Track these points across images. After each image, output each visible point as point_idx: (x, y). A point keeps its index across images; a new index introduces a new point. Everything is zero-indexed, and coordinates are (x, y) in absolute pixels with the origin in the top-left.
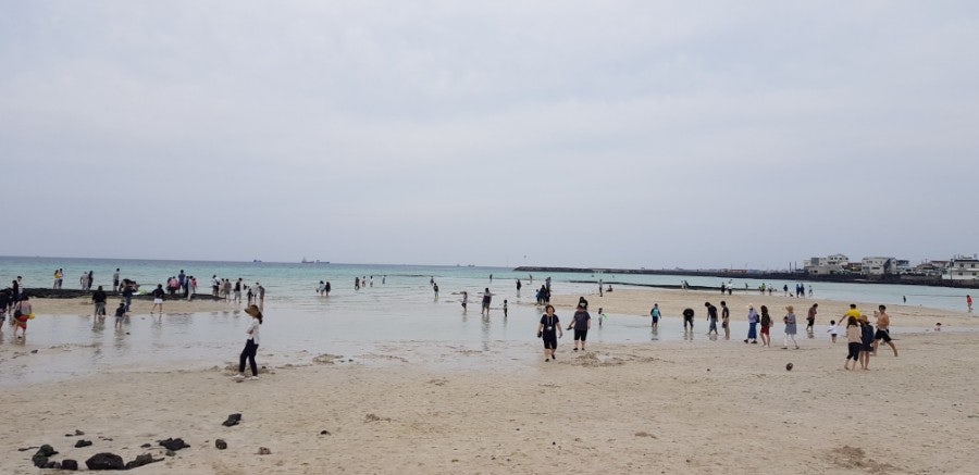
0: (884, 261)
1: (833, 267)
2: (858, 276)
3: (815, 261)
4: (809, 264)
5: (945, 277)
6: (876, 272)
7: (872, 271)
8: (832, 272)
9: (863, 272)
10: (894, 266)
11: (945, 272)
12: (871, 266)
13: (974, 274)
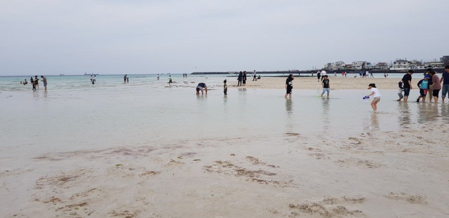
0: (362, 63)
1: (339, 67)
2: (351, 70)
3: (329, 64)
4: (327, 66)
5: (391, 69)
6: (358, 68)
7: (356, 68)
8: (339, 69)
9: (353, 68)
10: (366, 65)
11: (391, 67)
12: (356, 65)
13: (405, 67)
